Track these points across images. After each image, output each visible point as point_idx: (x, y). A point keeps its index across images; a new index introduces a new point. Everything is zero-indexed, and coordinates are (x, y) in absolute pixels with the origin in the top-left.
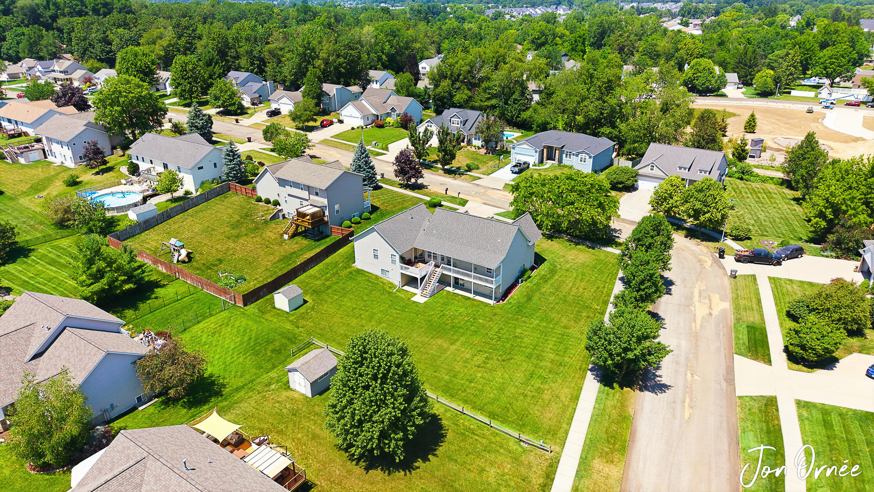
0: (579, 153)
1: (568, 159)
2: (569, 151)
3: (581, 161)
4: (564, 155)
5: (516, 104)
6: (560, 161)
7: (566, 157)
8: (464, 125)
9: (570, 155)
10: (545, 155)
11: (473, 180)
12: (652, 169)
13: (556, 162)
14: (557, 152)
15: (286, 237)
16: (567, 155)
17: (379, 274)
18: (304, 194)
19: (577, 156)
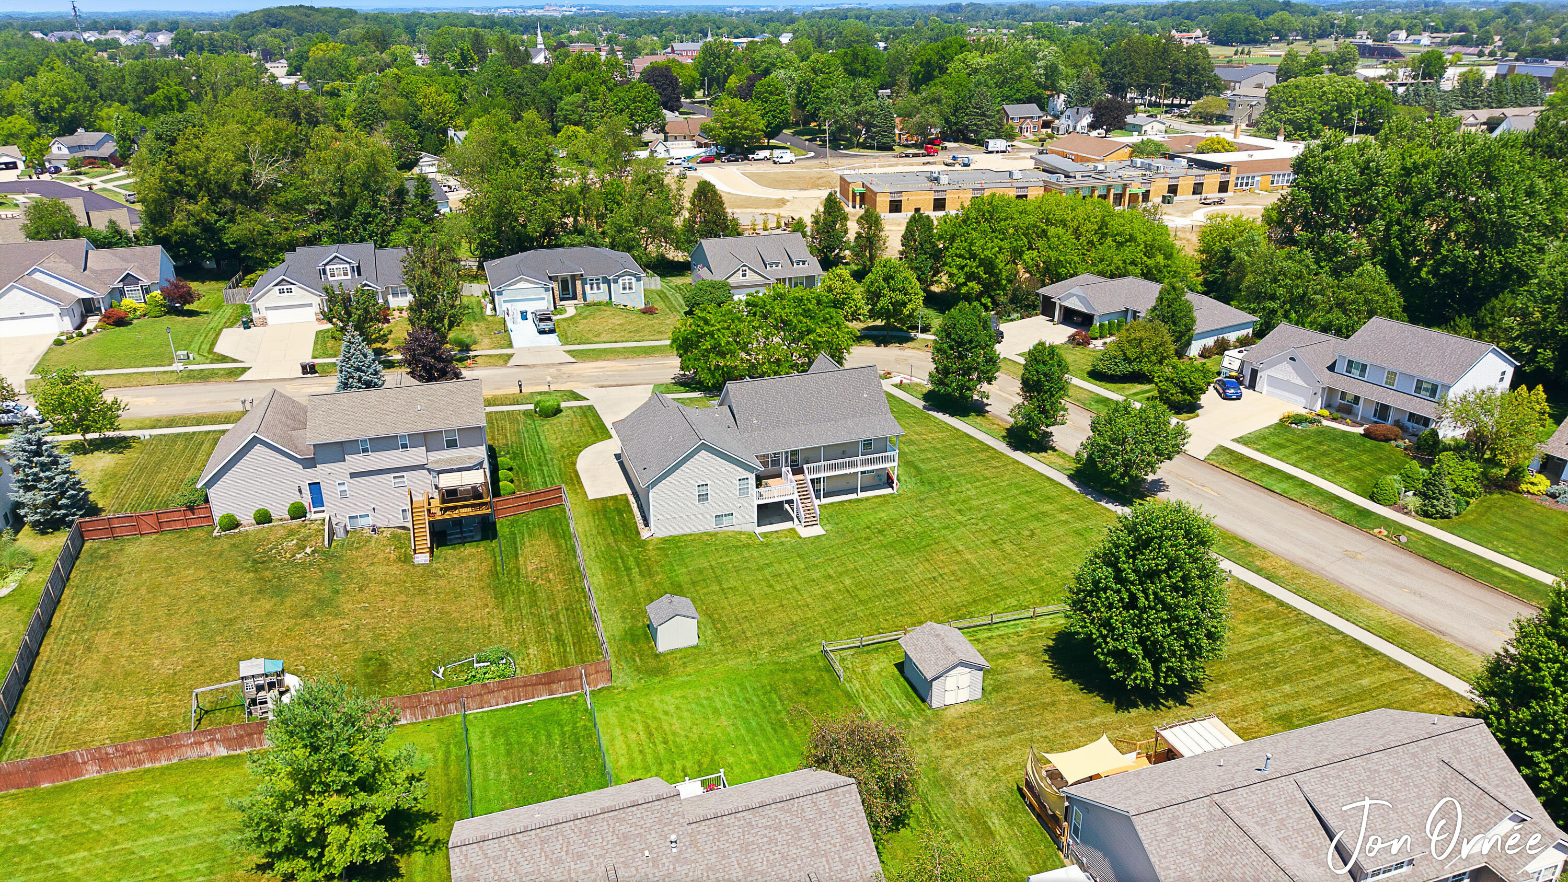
0: (619, 276)
1: (595, 291)
2: (594, 277)
3: (624, 289)
4: (588, 287)
5: (370, 222)
6: (585, 300)
7: (592, 288)
8: (359, 274)
9: (598, 284)
10: (556, 292)
11: (506, 362)
12: (744, 275)
13: (579, 301)
14: (578, 283)
15: (422, 558)
16: (592, 285)
17: (711, 526)
18: (417, 455)
19: (616, 281)
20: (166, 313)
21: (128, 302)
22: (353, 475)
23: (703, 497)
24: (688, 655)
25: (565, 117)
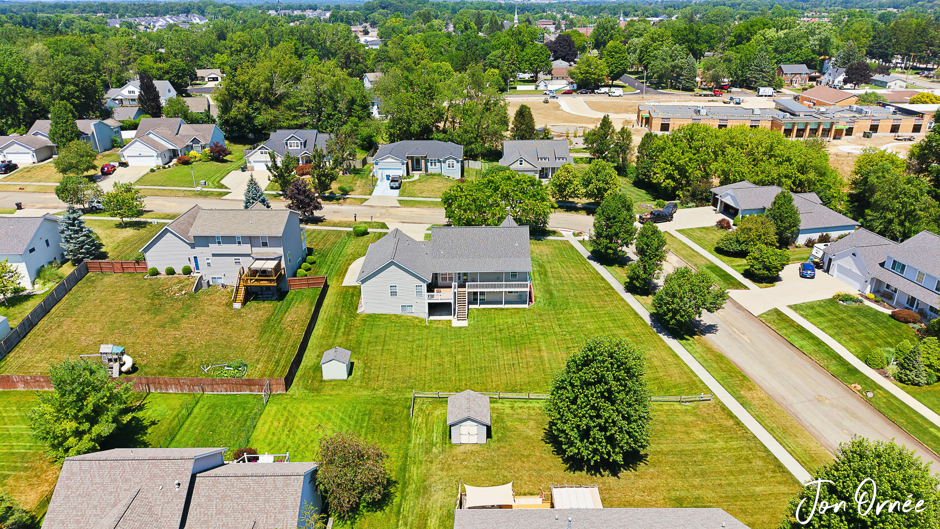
0: (447, 159)
1: (433, 167)
2: (433, 159)
3: (449, 167)
4: (429, 164)
5: (331, 119)
6: (426, 170)
7: (431, 165)
8: (305, 147)
9: (435, 163)
10: (410, 166)
11: (362, 203)
12: (521, 164)
13: (423, 172)
14: (423, 161)
15: (237, 305)
16: (431, 163)
17: (399, 312)
19: (444, 162)
20: (211, 160)
21: (193, 153)
22: (214, 255)
23: (394, 294)
24: (336, 384)
25: (490, 64)
